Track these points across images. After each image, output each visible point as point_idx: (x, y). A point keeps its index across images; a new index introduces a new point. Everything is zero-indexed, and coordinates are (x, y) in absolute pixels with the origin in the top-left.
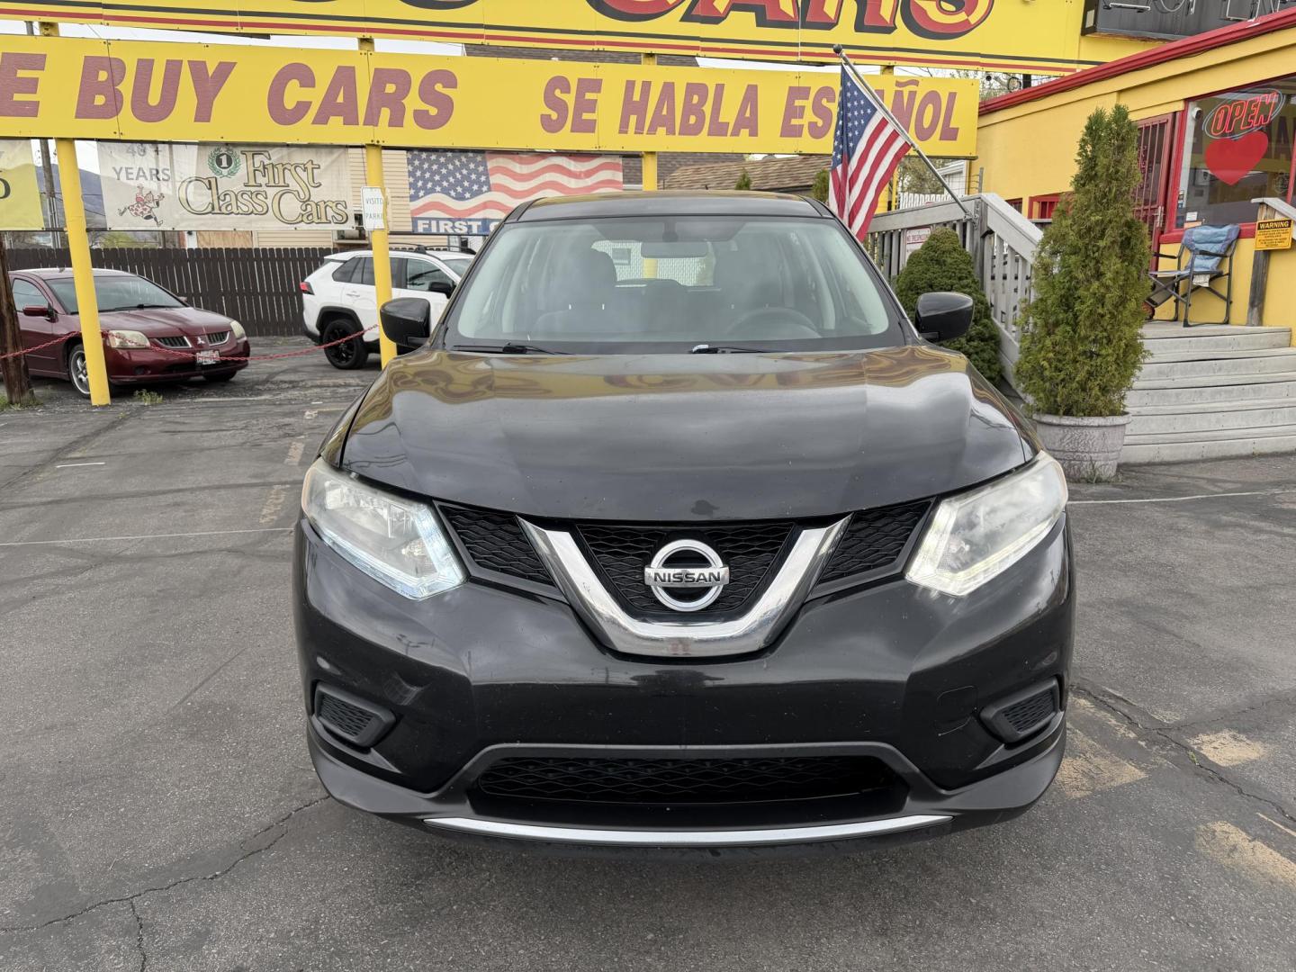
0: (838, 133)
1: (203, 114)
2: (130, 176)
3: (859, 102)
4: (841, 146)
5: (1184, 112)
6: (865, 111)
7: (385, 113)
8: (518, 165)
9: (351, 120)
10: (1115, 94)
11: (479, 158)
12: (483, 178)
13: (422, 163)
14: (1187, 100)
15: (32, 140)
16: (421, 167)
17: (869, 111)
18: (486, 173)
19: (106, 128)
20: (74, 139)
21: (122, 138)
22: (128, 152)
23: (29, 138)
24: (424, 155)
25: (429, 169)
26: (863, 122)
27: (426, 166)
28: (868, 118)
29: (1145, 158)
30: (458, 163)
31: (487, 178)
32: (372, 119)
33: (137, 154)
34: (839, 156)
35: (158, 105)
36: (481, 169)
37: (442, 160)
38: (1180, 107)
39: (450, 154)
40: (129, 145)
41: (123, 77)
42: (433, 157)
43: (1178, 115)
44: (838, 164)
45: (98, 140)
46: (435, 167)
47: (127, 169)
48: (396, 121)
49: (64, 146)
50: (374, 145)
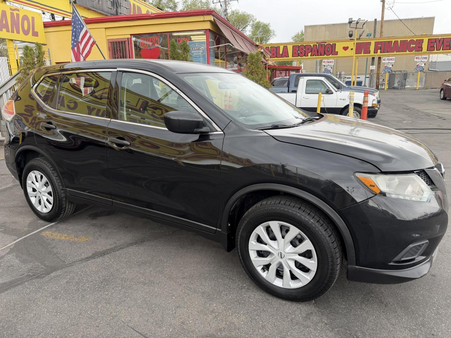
0: (74, 34)
3: (78, 22)
4: (75, 39)
5: (131, 38)
6: (80, 26)
10: (104, 29)
14: (131, 35)
17: (82, 26)
26: (79, 31)
28: (82, 29)
29: (120, 52)
34: (75, 44)
38: (129, 37)
43: (129, 39)
44: (75, 47)
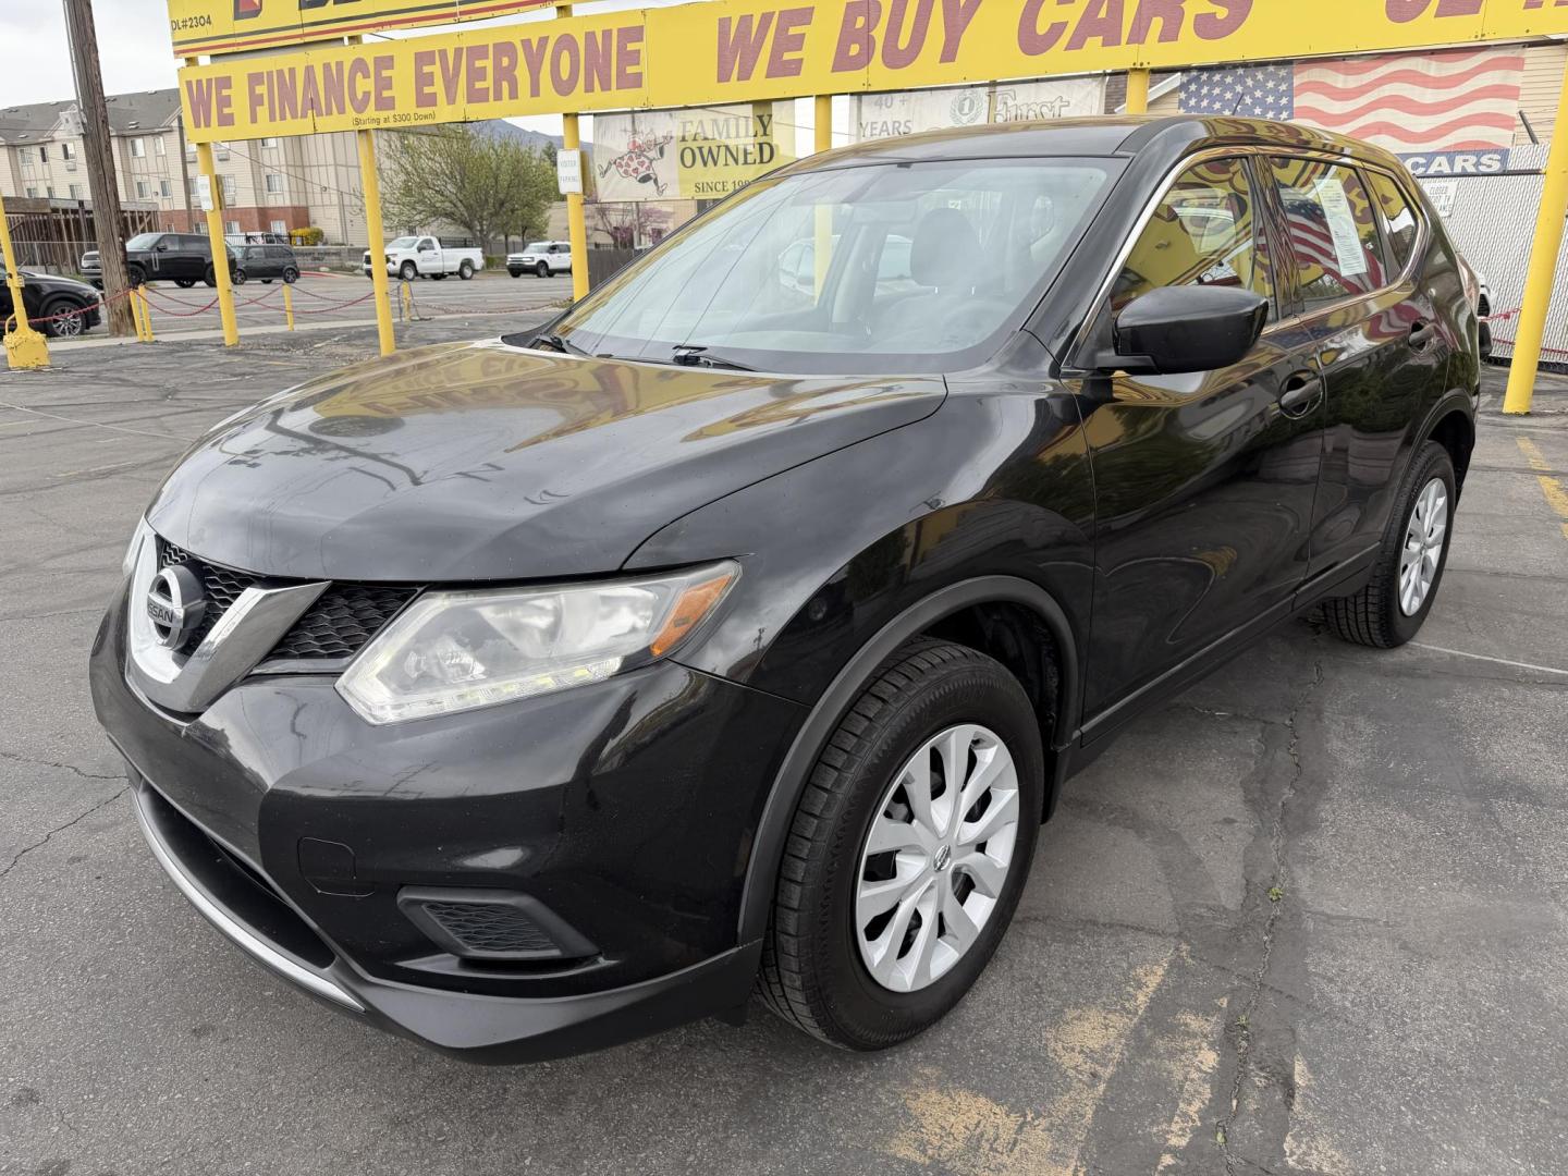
1: (949, 54)
2: (874, 132)
7: (1157, 24)
8: (1341, 77)
9: (1112, 39)
11: (1283, 72)
12: (1284, 101)
13: (1200, 87)
15: (797, 100)
16: (1197, 94)
18: (1290, 93)
19: (855, 80)
20: (831, 95)
21: (870, 89)
22: (876, 104)
23: (794, 98)
24: (1205, 76)
25: (1209, 95)
27: (1205, 90)
30: (1250, 82)
31: (1291, 102)
32: (1138, 36)
33: (884, 107)
35: (908, 46)
36: (1283, 87)
37: (1229, 80)
39: (1240, 71)
40: (877, 96)
41: (878, 21)
42: (1217, 77)
45: (852, 94)
46: (1217, 91)
47: (872, 123)
48: (1169, 35)
49: (822, 101)
50: (1136, 69)
